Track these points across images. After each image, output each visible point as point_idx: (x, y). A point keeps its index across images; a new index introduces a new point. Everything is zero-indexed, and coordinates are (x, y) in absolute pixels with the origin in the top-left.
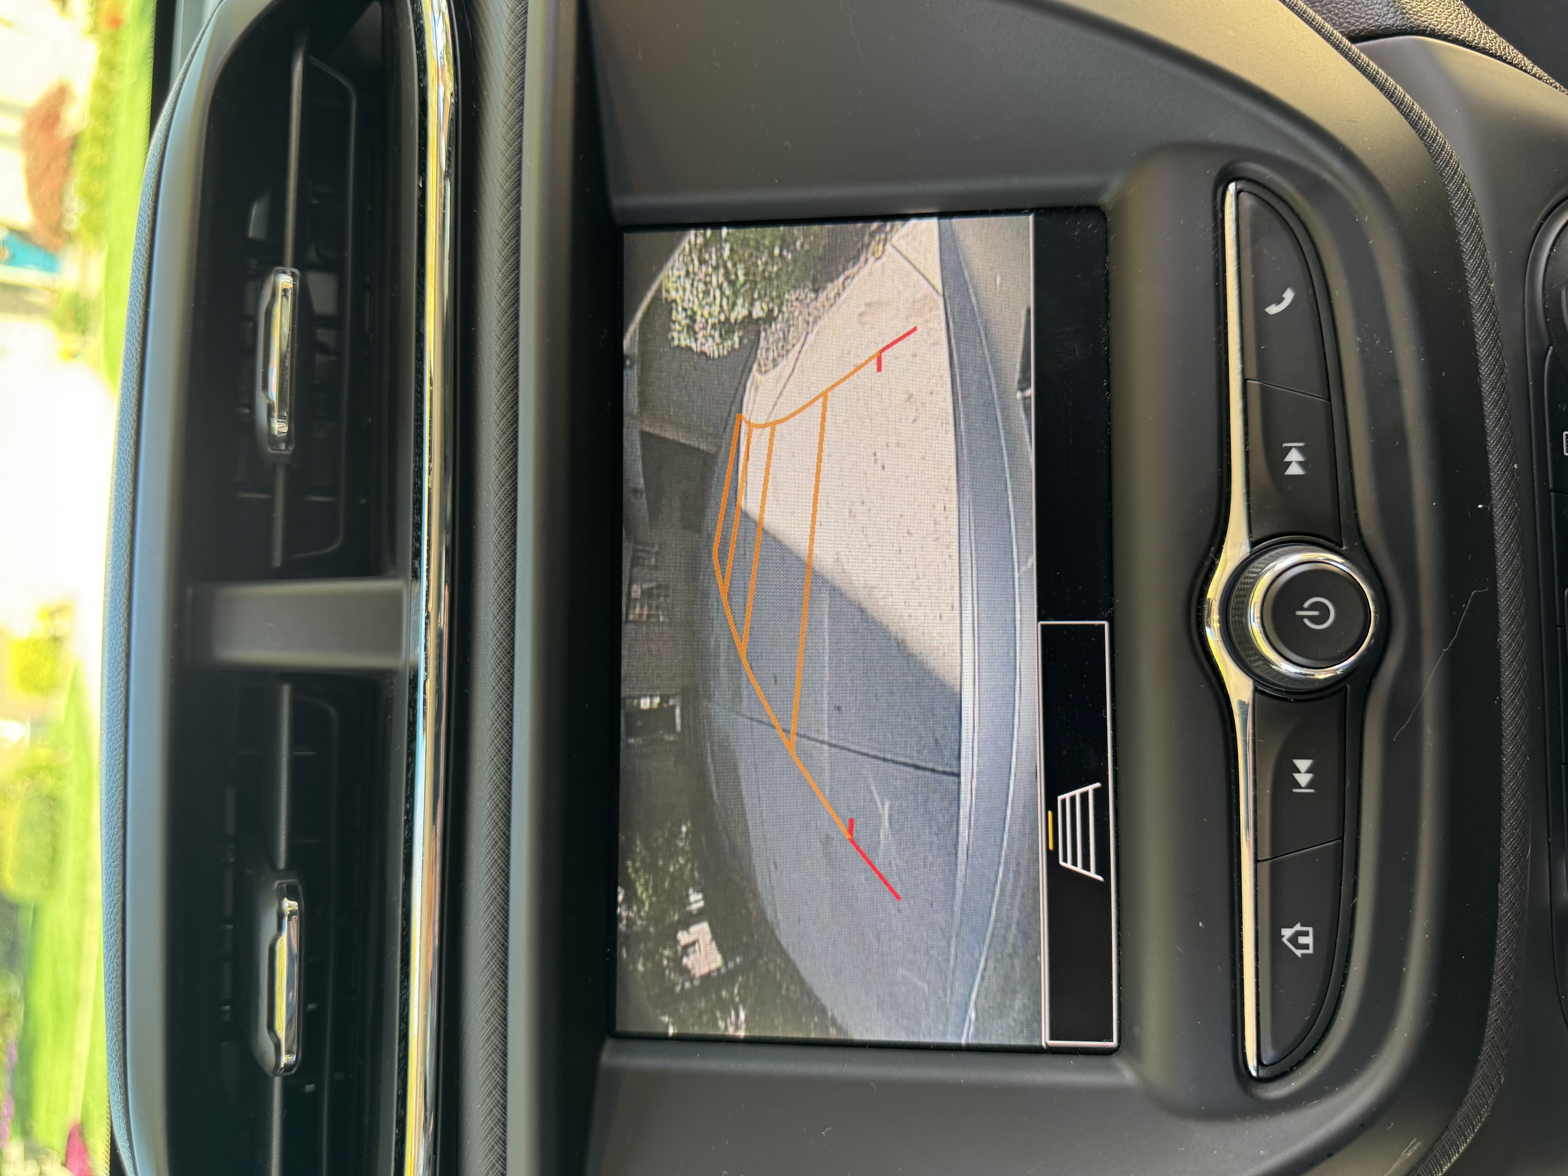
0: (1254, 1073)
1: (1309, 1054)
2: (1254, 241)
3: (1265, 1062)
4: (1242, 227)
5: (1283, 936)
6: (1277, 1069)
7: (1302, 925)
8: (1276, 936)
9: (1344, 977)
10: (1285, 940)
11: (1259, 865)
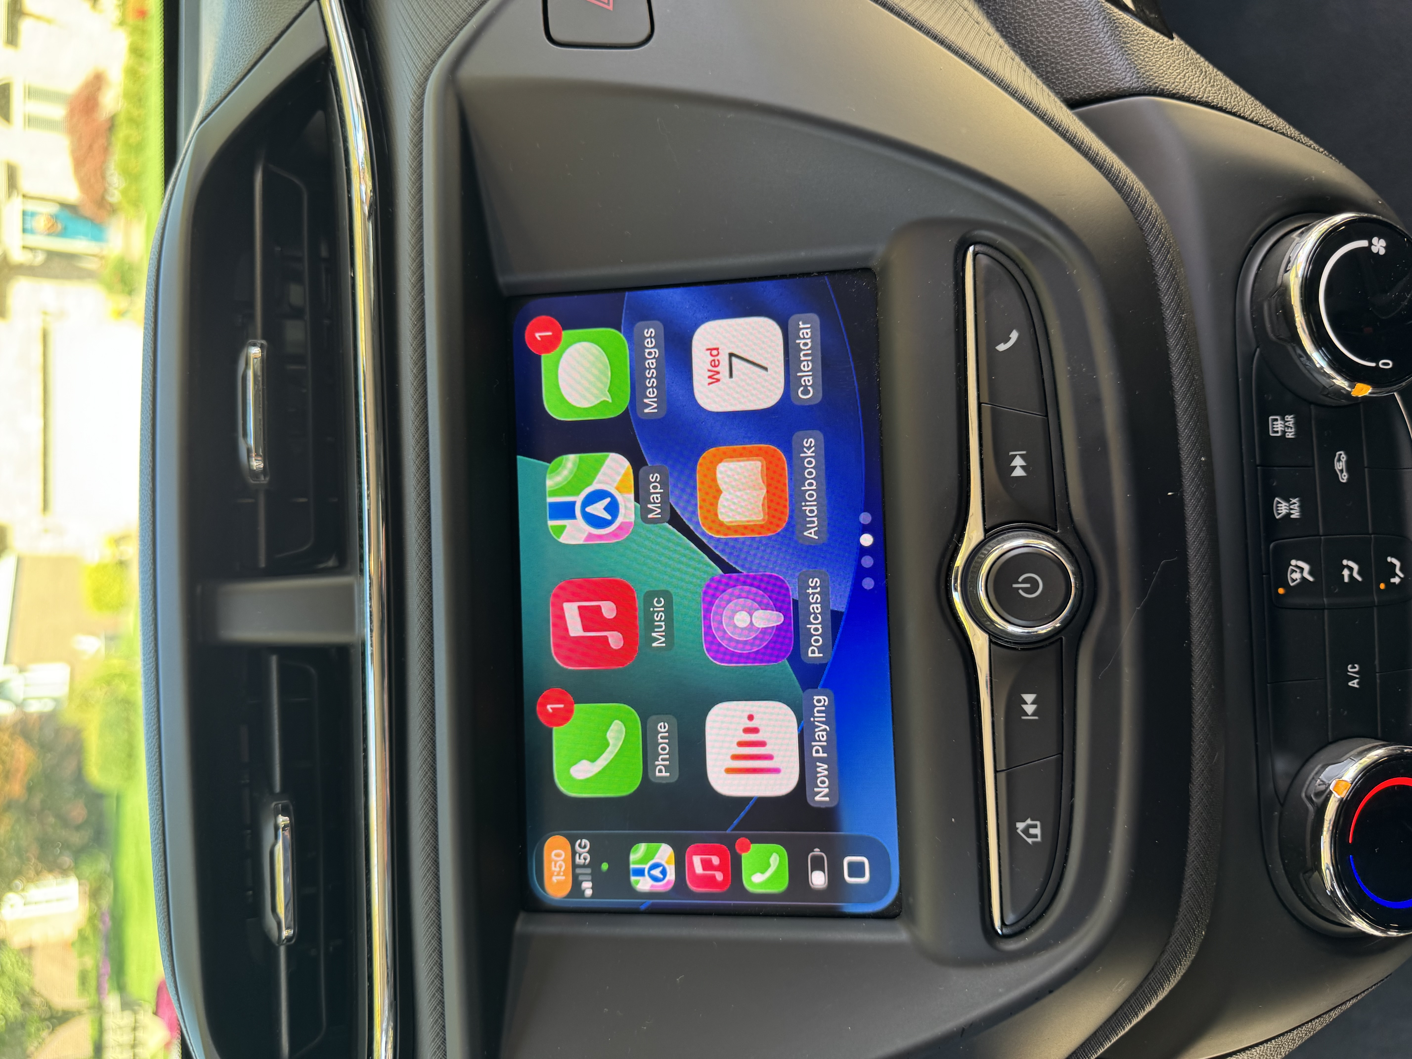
0: (999, 932)
1: (1040, 916)
2: (987, 293)
3: (1007, 923)
4: (978, 283)
5: (1018, 828)
6: (1016, 928)
7: (1032, 820)
8: (1012, 829)
9: (1066, 858)
10: (1019, 831)
11: (998, 774)
